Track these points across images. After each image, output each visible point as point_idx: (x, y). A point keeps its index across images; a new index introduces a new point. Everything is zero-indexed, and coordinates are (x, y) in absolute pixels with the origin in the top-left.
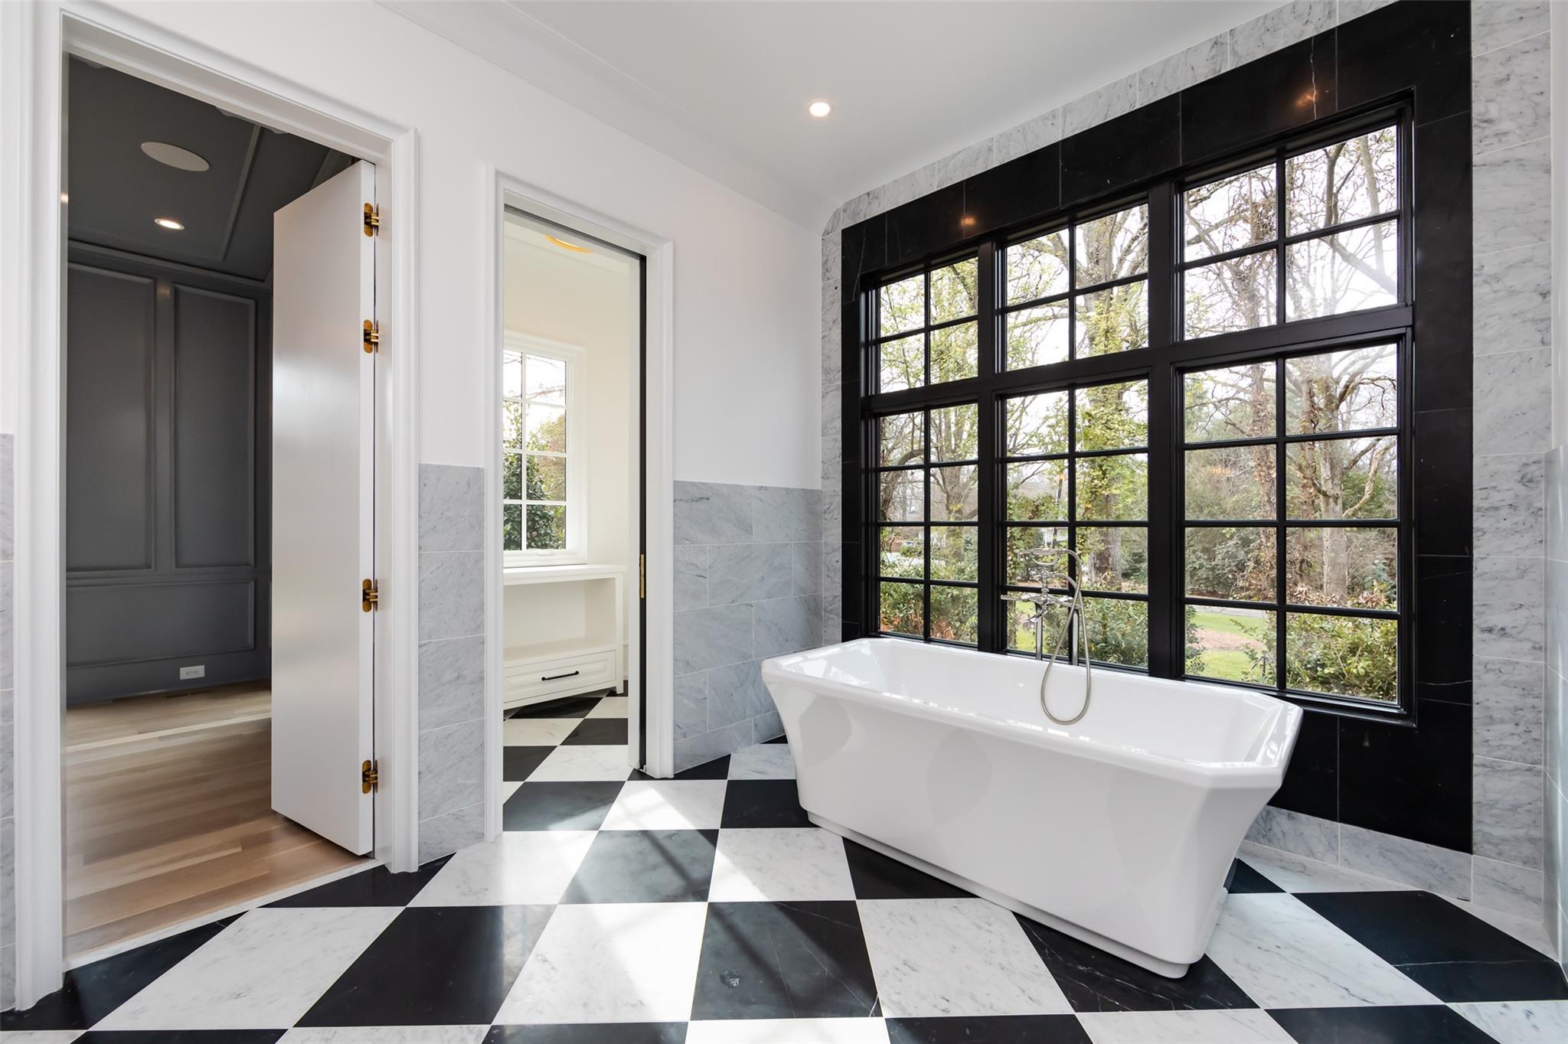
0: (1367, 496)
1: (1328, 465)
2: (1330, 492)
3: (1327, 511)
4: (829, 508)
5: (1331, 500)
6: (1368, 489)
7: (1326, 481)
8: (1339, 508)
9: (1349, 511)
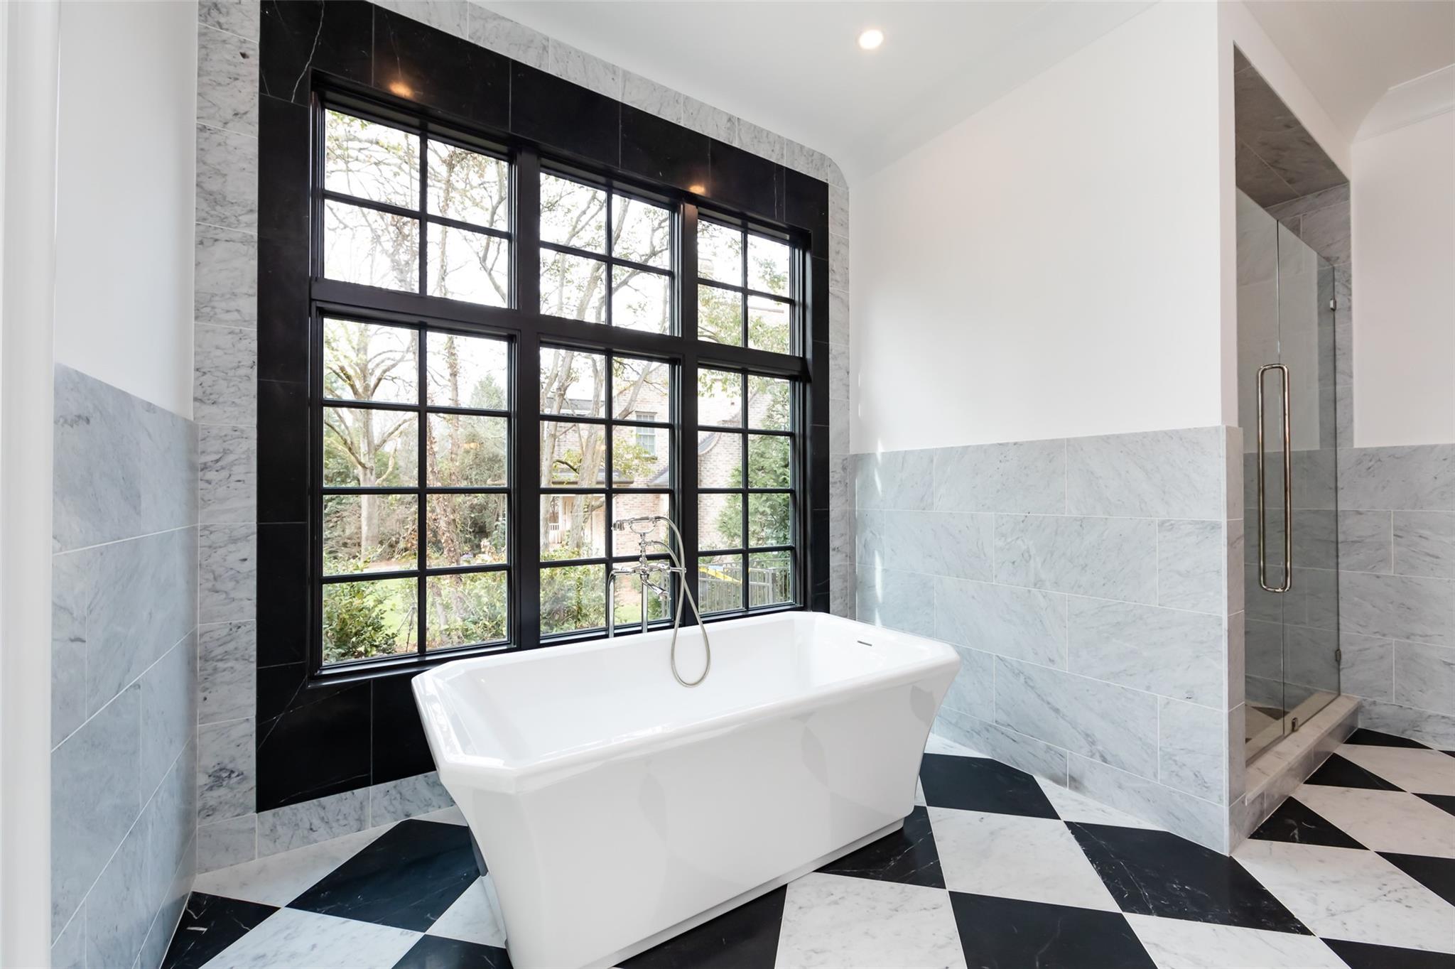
0: (390, 469)
1: (366, 441)
2: (368, 465)
3: (365, 480)
4: (217, 461)
5: (368, 471)
6: (391, 464)
7: (364, 455)
8: (373, 478)
9: (379, 481)
